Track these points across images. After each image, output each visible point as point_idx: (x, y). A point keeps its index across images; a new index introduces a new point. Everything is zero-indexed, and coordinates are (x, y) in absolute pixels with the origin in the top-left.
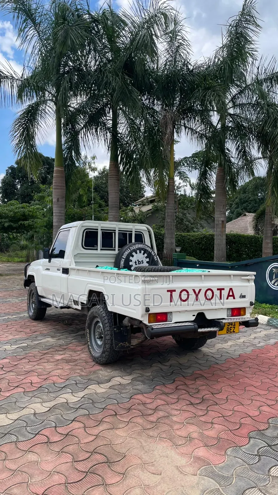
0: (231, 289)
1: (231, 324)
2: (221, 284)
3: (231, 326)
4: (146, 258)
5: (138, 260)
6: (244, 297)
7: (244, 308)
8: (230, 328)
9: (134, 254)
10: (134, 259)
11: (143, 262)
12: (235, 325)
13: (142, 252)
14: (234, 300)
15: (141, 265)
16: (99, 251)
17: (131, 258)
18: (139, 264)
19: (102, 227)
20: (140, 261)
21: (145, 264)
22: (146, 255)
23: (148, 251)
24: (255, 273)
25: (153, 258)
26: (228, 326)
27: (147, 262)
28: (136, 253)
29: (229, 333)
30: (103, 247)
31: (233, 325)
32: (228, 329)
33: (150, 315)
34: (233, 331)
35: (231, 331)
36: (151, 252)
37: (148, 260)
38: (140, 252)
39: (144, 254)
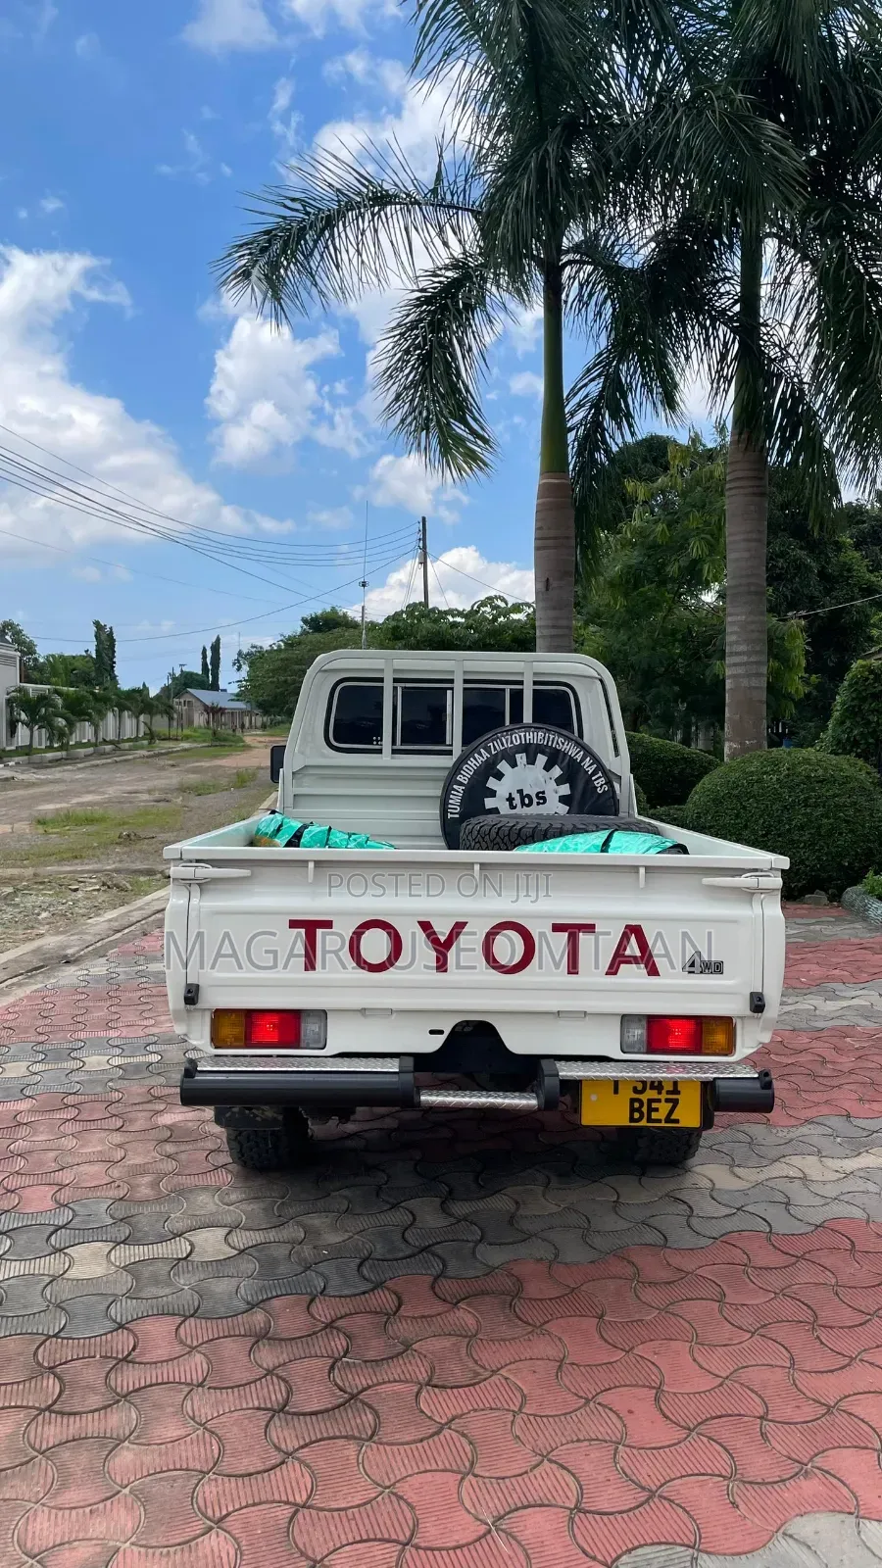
1: (657, 1086)
2: (573, 906)
3: (653, 1094)
4: (559, 781)
5: (520, 792)
7: (727, 1023)
8: (650, 1101)
9: (503, 766)
10: (502, 788)
11: (544, 799)
12: (676, 1091)
13: (542, 759)
14: (654, 980)
15: (534, 810)
16: (386, 759)
17: (492, 783)
18: (523, 804)
20: (528, 796)
21: (554, 807)
22: (557, 771)
23: (565, 754)
24: (784, 862)
25: (589, 780)
26: (635, 1090)
27: (563, 799)
28: (514, 765)
29: (644, 1123)
30: (403, 742)
31: (664, 1092)
32: (637, 1105)
33: (220, 1015)
34: (668, 1119)
35: (654, 1115)
36: (581, 761)
37: (565, 789)
38: (531, 761)
39: (547, 767)
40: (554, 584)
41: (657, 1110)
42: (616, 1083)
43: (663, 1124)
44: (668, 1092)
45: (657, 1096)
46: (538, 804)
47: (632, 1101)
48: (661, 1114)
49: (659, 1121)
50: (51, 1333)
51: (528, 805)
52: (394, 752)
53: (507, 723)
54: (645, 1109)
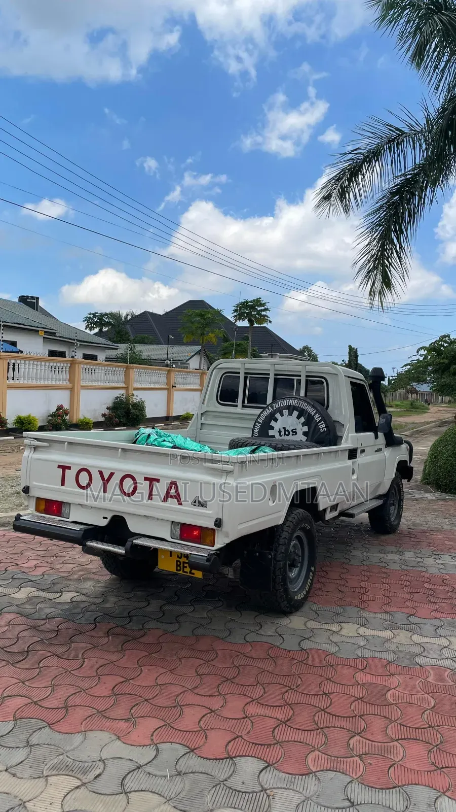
1: (188, 556)
2: (153, 470)
3: (184, 559)
4: (303, 425)
5: (284, 428)
7: (213, 531)
8: (184, 563)
9: (278, 416)
10: (277, 426)
11: (296, 434)
13: (296, 413)
15: (291, 437)
16: (239, 409)
17: (273, 423)
18: (285, 434)
19: (246, 369)
20: (288, 431)
21: (300, 437)
22: (302, 420)
23: (307, 412)
25: (317, 425)
26: (178, 557)
27: (305, 434)
28: (282, 415)
29: (181, 572)
30: (249, 402)
32: (179, 563)
33: (39, 500)
34: (190, 572)
35: (185, 570)
36: (314, 415)
37: (306, 429)
38: (291, 414)
39: (298, 417)
41: (186, 567)
42: (171, 552)
43: (188, 574)
45: (186, 561)
46: (293, 435)
47: (176, 561)
48: (188, 570)
51: (288, 435)
52: (243, 406)
54: (182, 565)
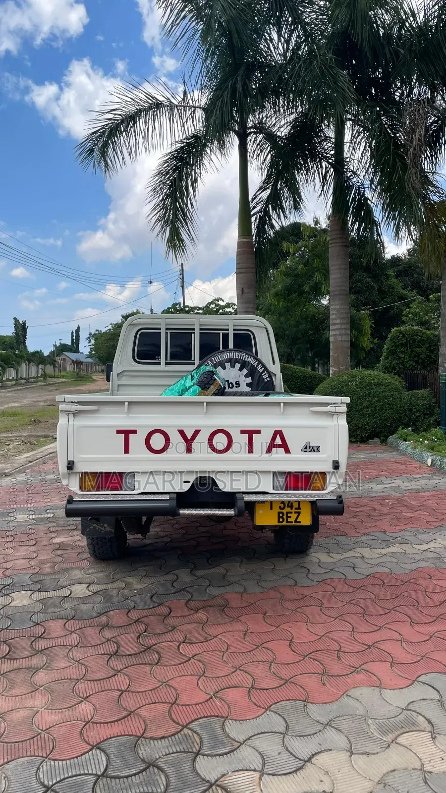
0: (278, 433)
1: (290, 505)
2: (250, 421)
3: (288, 510)
4: (246, 376)
5: (228, 381)
6: (316, 449)
7: (323, 474)
8: (287, 513)
11: (240, 385)
12: (299, 508)
13: (238, 366)
14: (288, 455)
15: (234, 389)
16: (162, 367)
18: (229, 387)
19: (166, 324)
20: (232, 383)
21: (244, 388)
22: (245, 371)
23: (249, 363)
24: (347, 400)
25: (261, 376)
26: (280, 508)
27: (248, 385)
28: (224, 368)
29: (284, 523)
30: (171, 359)
31: (294, 508)
34: (296, 521)
35: (289, 520)
36: (257, 366)
37: (249, 380)
38: (233, 366)
39: (241, 369)
40: (246, 291)
41: (290, 517)
42: (271, 503)
43: (294, 524)
44: (296, 509)
45: (291, 511)
46: (236, 387)
47: (279, 513)
48: (292, 519)
49: (292, 522)
50: (4, 628)
51: (232, 388)
52: (166, 364)
53: (221, 349)
54: (285, 517)
